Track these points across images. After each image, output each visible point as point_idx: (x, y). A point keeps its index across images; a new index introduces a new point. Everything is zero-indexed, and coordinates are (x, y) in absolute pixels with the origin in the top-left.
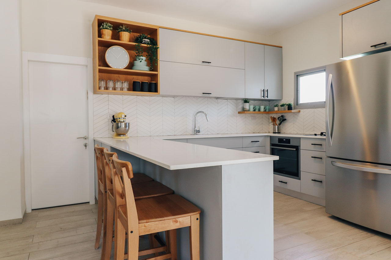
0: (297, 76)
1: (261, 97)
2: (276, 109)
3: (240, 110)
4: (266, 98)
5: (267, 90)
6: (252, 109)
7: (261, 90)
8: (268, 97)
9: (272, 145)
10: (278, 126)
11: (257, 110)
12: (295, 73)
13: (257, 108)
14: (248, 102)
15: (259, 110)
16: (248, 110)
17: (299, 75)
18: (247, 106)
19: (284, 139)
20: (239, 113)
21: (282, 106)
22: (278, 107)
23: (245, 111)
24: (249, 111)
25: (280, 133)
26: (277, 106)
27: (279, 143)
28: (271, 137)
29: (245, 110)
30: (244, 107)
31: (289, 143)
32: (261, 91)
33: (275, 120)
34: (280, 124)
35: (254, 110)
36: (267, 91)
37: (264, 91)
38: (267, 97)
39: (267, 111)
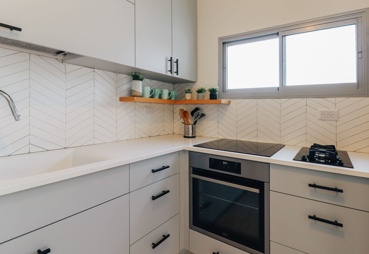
0: (224, 43)
1: (167, 71)
2: (188, 96)
3: (125, 94)
4: (175, 75)
5: (177, 60)
6: (147, 95)
7: (167, 58)
8: (177, 74)
9: (195, 170)
10: (192, 127)
11: (157, 97)
12: (220, 39)
13: (157, 92)
14: (141, 80)
15: (160, 97)
16: (141, 95)
17: (227, 43)
18: (139, 86)
19: (225, 161)
20: (122, 99)
21: (200, 91)
22: (191, 93)
23: (134, 96)
24: (142, 97)
25: (195, 137)
26: (189, 91)
27: (211, 167)
28: (190, 152)
29: (134, 94)
30: (133, 89)
31: (239, 171)
32: (167, 60)
33: (187, 116)
34: (195, 123)
35: (152, 97)
36: (177, 62)
37: (171, 60)
38: (177, 72)
39: (173, 99)
